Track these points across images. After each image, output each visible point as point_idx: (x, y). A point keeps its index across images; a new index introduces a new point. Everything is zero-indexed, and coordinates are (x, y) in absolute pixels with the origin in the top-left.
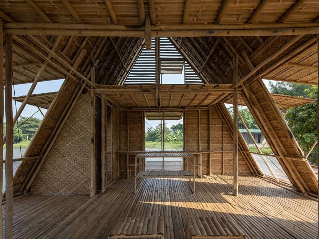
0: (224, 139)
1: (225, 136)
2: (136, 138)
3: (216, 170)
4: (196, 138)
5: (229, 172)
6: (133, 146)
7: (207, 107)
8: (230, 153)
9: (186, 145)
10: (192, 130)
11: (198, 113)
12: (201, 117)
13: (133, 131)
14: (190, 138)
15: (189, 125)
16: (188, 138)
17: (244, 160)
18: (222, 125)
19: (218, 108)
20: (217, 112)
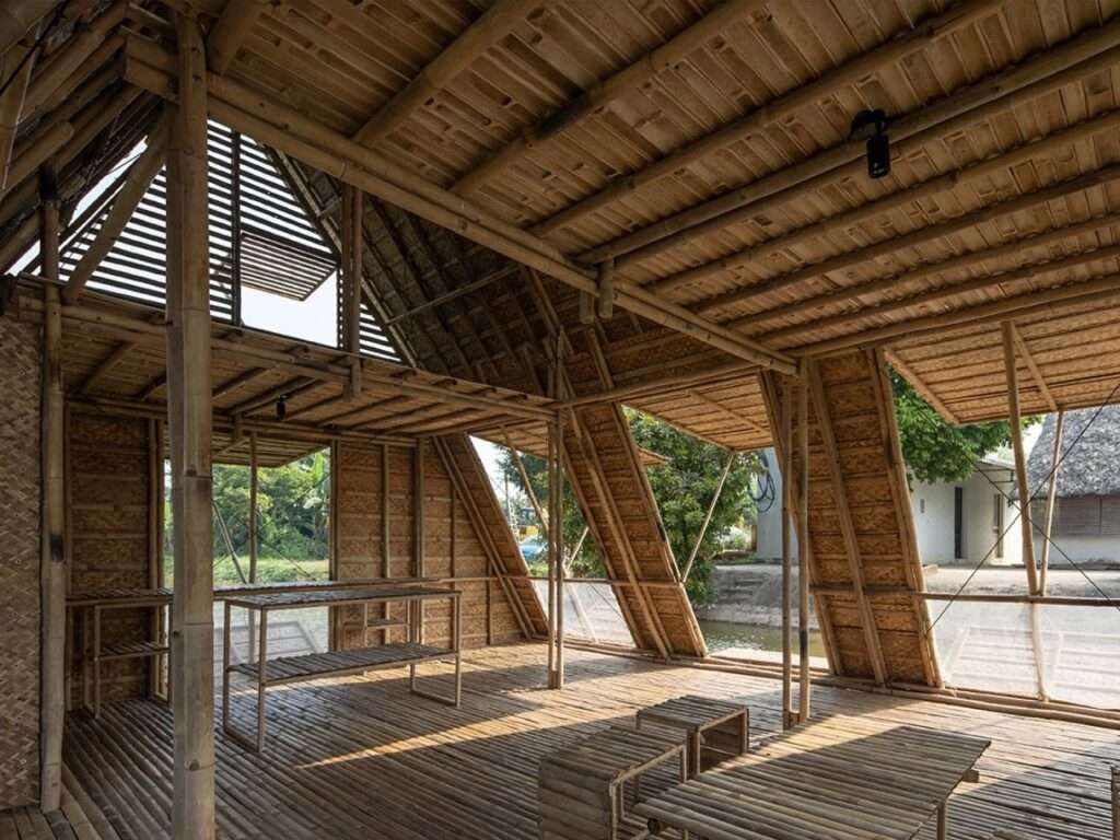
0: (456, 540)
1: (460, 533)
2: (111, 536)
3: (434, 637)
4: (374, 538)
5: (470, 639)
6: (92, 569)
7: (412, 440)
8: (470, 582)
9: (341, 559)
10: (361, 511)
11: (382, 456)
12: (390, 468)
13: (94, 501)
14: (351, 538)
15: (350, 493)
16: (347, 538)
17: (507, 601)
18: (449, 500)
19: (442, 445)
20: (439, 457)
